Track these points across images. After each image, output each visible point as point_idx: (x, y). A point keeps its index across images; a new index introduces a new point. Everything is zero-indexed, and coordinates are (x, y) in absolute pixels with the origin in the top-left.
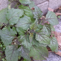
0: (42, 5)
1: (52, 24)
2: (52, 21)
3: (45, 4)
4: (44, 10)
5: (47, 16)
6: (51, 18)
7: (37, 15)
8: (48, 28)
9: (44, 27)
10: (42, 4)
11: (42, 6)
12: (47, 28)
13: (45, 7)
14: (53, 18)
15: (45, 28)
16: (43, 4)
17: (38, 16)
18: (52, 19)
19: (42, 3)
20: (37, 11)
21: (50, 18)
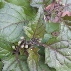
12: (70, 29)
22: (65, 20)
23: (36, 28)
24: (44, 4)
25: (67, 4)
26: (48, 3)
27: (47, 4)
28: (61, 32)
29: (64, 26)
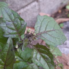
0: (28, 10)
1: (52, 44)
2: (51, 36)
3: (32, 8)
4: (33, 17)
5: (38, 28)
6: (47, 30)
7: (13, 29)
8: (44, 55)
9: (34, 56)
10: (27, 8)
11: (29, 12)
12: (43, 57)
13: (34, 12)
14: (52, 29)
15: (39, 56)
16: (29, 7)
17: (15, 32)
18: (49, 31)
19: (27, 6)
20: (11, 19)
21: (44, 30)
22: (38, 48)
23: (6, 59)
24: (18, 33)
25: (40, 32)
26: (22, 32)
27: (21, 34)
28: (34, 60)
29: (37, 54)
